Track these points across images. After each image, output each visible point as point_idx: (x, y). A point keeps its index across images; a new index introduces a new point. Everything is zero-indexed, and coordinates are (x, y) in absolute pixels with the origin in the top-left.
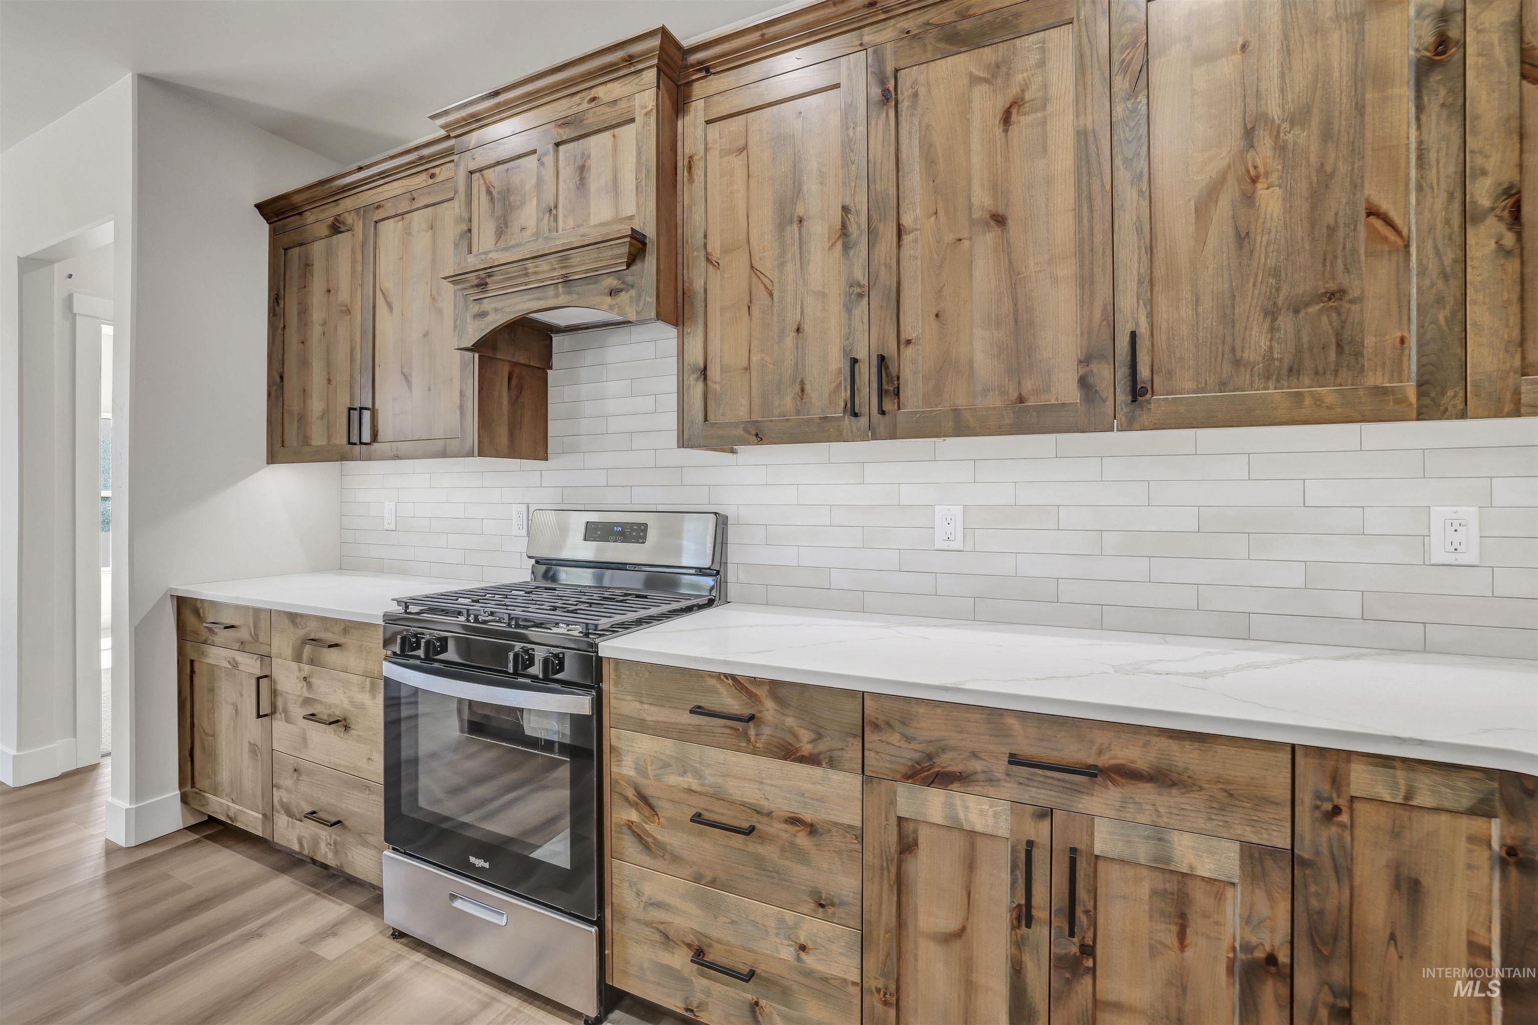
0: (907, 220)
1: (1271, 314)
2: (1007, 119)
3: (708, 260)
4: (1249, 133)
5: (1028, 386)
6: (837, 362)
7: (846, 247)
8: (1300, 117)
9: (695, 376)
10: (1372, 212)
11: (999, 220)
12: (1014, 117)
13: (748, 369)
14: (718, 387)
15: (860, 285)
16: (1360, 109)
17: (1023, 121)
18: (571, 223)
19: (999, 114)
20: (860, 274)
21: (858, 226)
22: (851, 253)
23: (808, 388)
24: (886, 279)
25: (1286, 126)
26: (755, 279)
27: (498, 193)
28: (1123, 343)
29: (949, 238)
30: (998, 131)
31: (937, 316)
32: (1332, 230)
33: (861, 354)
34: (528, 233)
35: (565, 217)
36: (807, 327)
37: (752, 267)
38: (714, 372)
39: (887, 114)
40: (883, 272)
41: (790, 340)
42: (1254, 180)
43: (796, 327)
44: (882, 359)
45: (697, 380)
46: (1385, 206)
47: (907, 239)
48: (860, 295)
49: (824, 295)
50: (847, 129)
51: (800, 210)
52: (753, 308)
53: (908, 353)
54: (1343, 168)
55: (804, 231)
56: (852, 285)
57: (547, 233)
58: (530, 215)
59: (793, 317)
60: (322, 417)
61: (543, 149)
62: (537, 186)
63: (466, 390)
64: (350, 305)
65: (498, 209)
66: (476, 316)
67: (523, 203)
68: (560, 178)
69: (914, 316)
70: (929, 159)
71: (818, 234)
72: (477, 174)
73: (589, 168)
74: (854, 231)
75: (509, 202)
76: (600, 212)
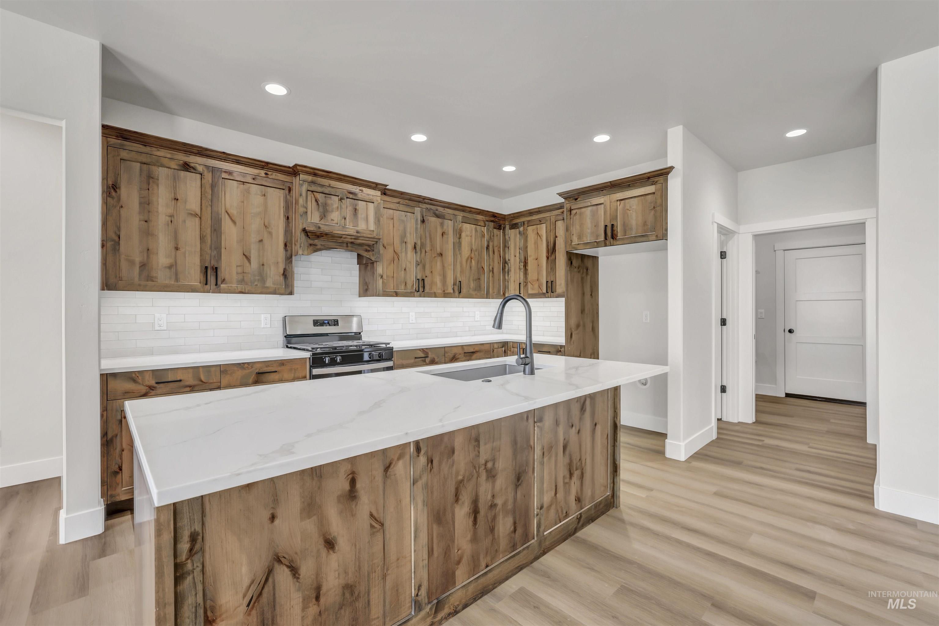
0: (427, 250)
1: (473, 280)
2: (443, 235)
3: (383, 246)
4: (471, 250)
5: (445, 289)
6: (414, 279)
7: (416, 253)
8: (476, 250)
10: (482, 268)
11: (441, 255)
12: (444, 235)
13: (393, 277)
14: (385, 281)
15: (418, 262)
16: (481, 251)
17: (445, 236)
18: (351, 224)
19: (442, 233)
20: (418, 259)
21: (418, 248)
22: (417, 254)
23: (407, 285)
24: (423, 262)
25: (475, 251)
26: (395, 255)
27: (321, 203)
28: (458, 282)
29: (433, 256)
30: (441, 237)
31: (431, 272)
32: (479, 269)
33: (418, 277)
34: (334, 222)
35: (349, 222)
36: (407, 269)
37: (394, 251)
38: (385, 277)
39: (424, 225)
40: (422, 260)
41: (403, 272)
42: (472, 258)
43: (404, 268)
44: (423, 279)
45: (381, 278)
46: (483, 267)
47: (427, 254)
48: (418, 264)
49: (410, 262)
50: (416, 225)
51: (405, 240)
52: (394, 261)
53: (427, 279)
54: (480, 260)
55: (406, 245)
56: (417, 261)
57: (343, 226)
58: (335, 216)
59: (404, 266)
60: (170, 267)
61: (342, 197)
62: (339, 208)
63: (287, 268)
64: (199, 214)
65: (321, 209)
66: (311, 245)
67: (332, 211)
68: (348, 209)
69: (428, 272)
70: (431, 238)
71: (410, 246)
72: (311, 192)
73: (358, 210)
74: (417, 248)
75: (326, 209)
76: (362, 226)
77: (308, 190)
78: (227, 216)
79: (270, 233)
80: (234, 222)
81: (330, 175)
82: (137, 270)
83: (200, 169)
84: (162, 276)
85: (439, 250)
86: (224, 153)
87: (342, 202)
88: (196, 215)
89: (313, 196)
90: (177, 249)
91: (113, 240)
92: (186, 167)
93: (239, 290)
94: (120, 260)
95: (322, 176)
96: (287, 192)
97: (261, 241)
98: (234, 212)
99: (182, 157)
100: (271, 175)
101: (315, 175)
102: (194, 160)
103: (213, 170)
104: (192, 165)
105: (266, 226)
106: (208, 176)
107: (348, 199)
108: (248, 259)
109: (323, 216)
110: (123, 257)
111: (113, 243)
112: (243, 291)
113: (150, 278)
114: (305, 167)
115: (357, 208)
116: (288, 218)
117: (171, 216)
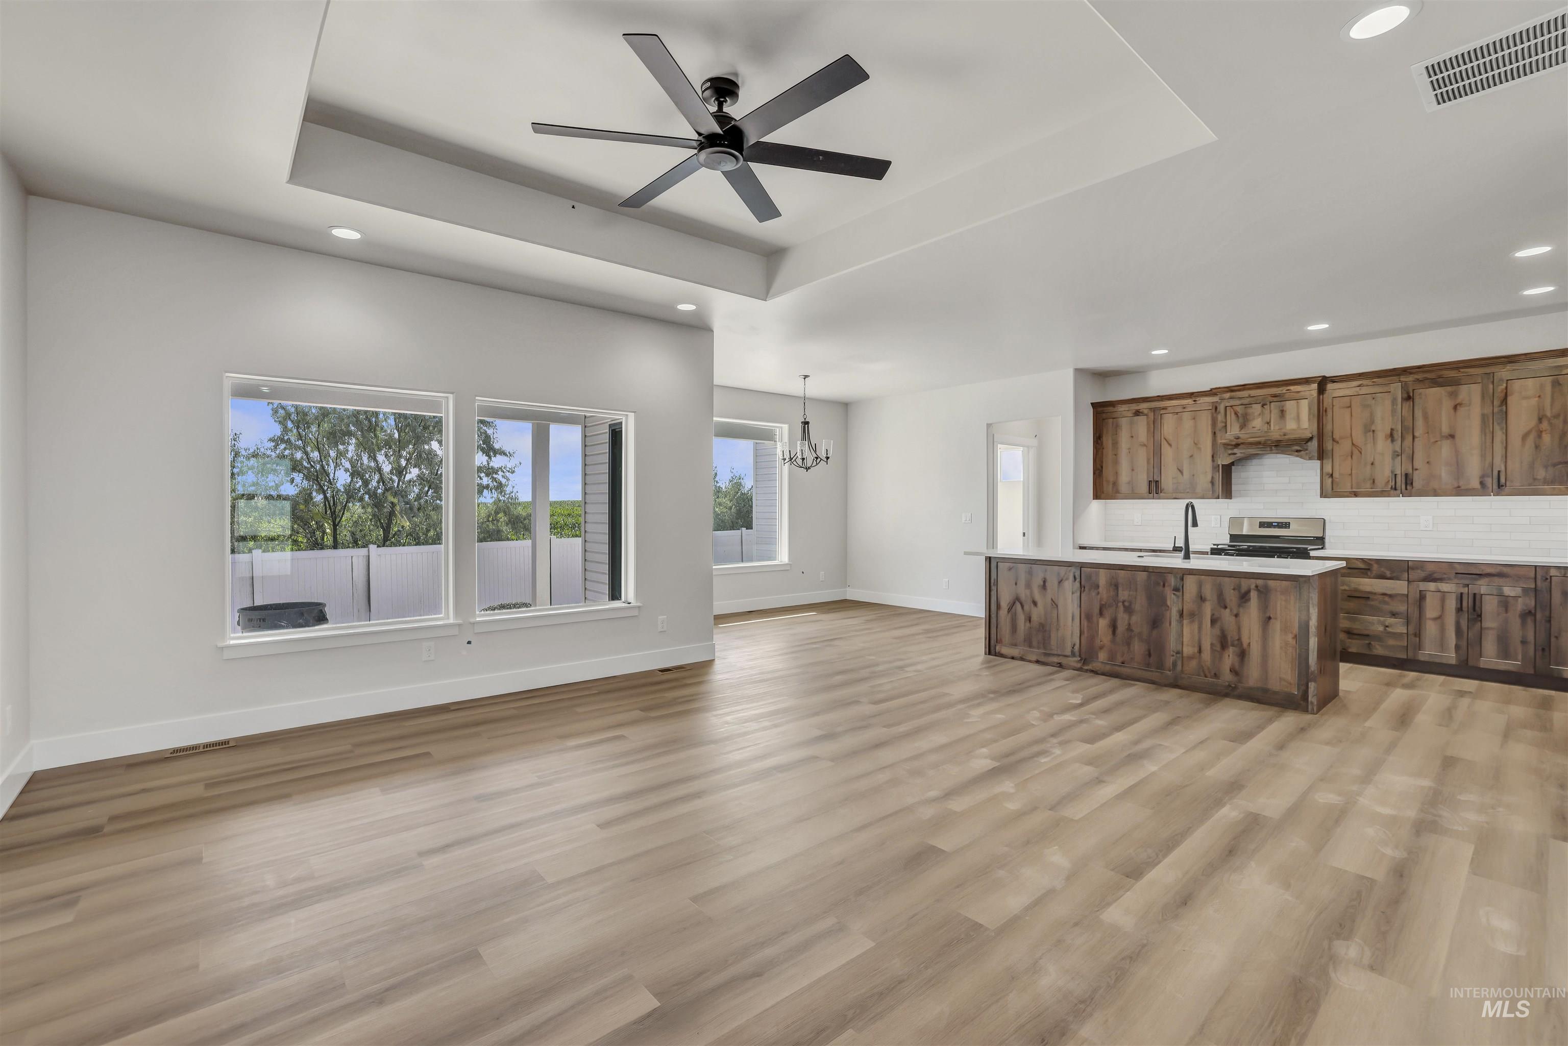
0: (1416, 434)
1: (1546, 467)
2: (1455, 408)
3: (1336, 441)
4: (1539, 419)
5: (1461, 483)
6: (1387, 473)
7: (1392, 441)
8: (1556, 417)
9: (1328, 476)
11: (1452, 436)
12: (1458, 408)
13: (1351, 474)
14: (1337, 480)
15: (1397, 452)
17: (1461, 410)
18: (1277, 427)
19: (1453, 406)
20: (1398, 449)
21: (1397, 435)
22: (1395, 443)
23: (1376, 481)
24: (1408, 451)
25: (1551, 418)
26: (1354, 448)
27: (1241, 414)
28: (1495, 473)
29: (1433, 440)
30: (1452, 411)
31: (1427, 463)
33: (1398, 472)
34: (1256, 429)
35: (1274, 426)
36: (1376, 463)
37: (1353, 444)
38: (1336, 475)
39: (1410, 403)
40: (1407, 449)
41: (1369, 467)
42: (1540, 431)
43: (1371, 463)
44: (1406, 475)
45: (1329, 477)
47: (1416, 440)
48: (1398, 455)
49: (1383, 454)
50: (1394, 406)
51: (1373, 428)
52: (1353, 457)
53: (1416, 473)
55: (1375, 435)
56: (1395, 452)
57: (1266, 430)
58: (1257, 423)
59: (1370, 460)
60: (1129, 483)
61: (1264, 403)
62: (1261, 414)
63: (1215, 476)
64: (1146, 443)
65: (1241, 420)
66: (1230, 454)
67: (1254, 419)
68: (1272, 413)
69: (1419, 462)
70: (1426, 417)
71: (1381, 436)
72: (1230, 407)
73: (1286, 411)
74: (1395, 436)
75: (1247, 418)
76: (1291, 425)
77: (1226, 407)
78: (1165, 441)
79: (1199, 449)
80: (1170, 445)
81: (1247, 386)
82: (1111, 486)
83: (1146, 411)
84: (1124, 488)
85: (1445, 430)
86: (1158, 396)
87: (1264, 408)
88: (1145, 445)
89: (1232, 410)
90: (1133, 470)
91: (1099, 470)
92: (1137, 413)
93: (1174, 497)
94: (1103, 481)
95: (1239, 390)
96: (1214, 410)
97: (1191, 456)
98: (1170, 438)
99: (1134, 407)
100: (1199, 400)
101: (1232, 391)
102: (1143, 406)
103: (1154, 410)
104: (1141, 411)
105: (1196, 444)
106: (1151, 415)
107: (1272, 403)
108: (1181, 472)
109: (1243, 426)
110: (1104, 479)
111: (1099, 471)
112: (1177, 497)
113: (1117, 492)
114: (1219, 388)
115: (1285, 409)
116: (1215, 433)
117: (1129, 449)
